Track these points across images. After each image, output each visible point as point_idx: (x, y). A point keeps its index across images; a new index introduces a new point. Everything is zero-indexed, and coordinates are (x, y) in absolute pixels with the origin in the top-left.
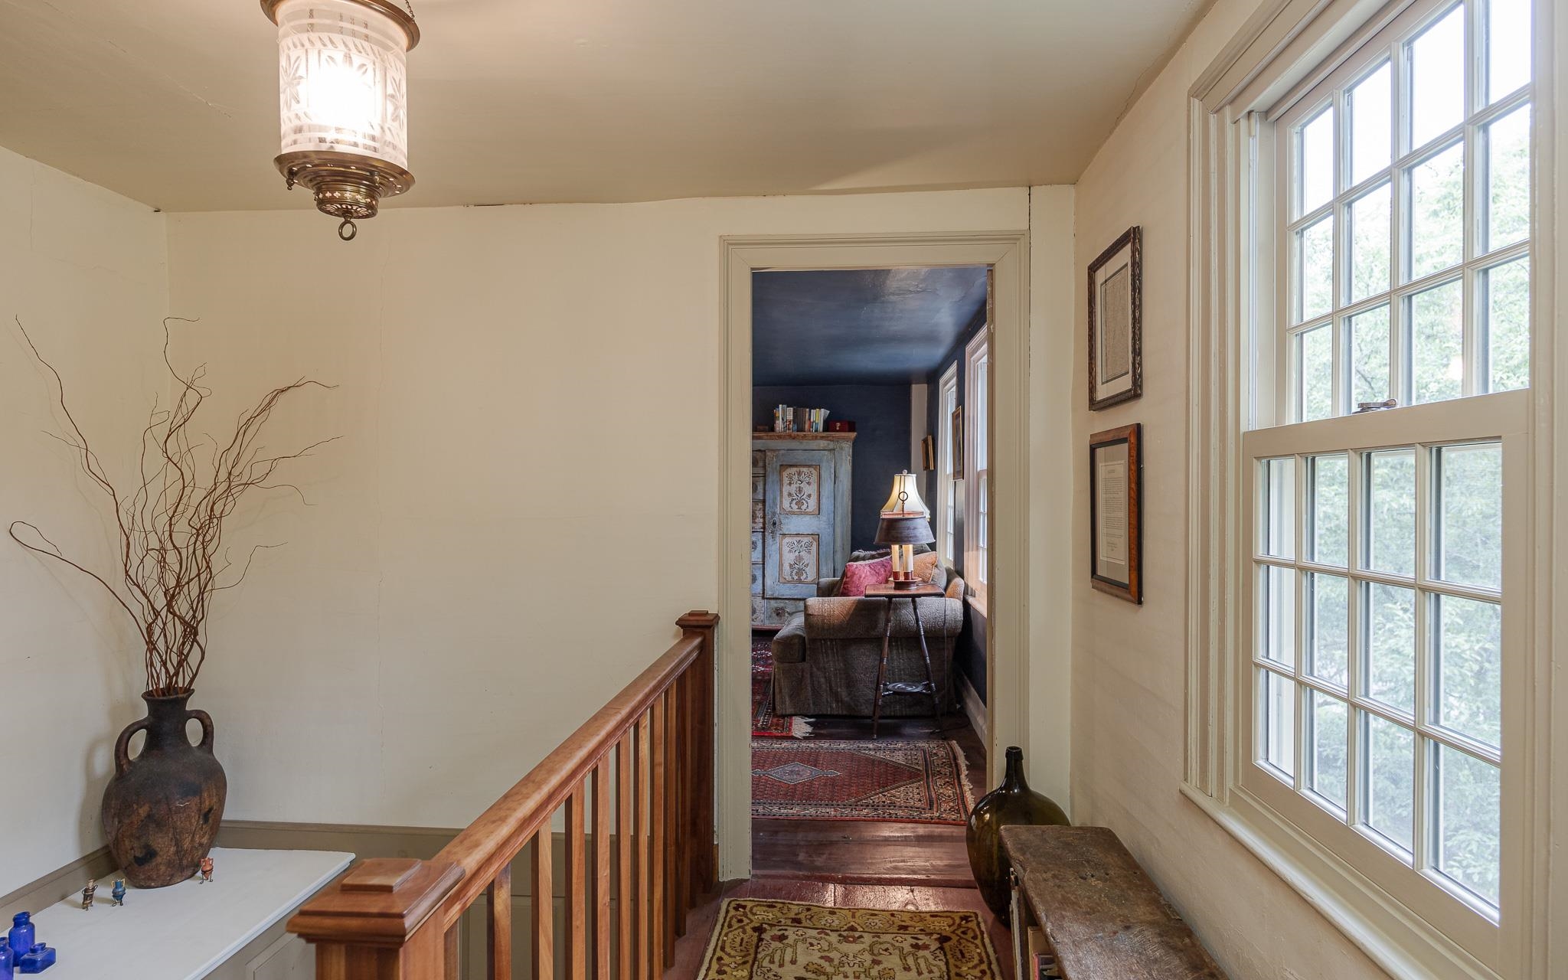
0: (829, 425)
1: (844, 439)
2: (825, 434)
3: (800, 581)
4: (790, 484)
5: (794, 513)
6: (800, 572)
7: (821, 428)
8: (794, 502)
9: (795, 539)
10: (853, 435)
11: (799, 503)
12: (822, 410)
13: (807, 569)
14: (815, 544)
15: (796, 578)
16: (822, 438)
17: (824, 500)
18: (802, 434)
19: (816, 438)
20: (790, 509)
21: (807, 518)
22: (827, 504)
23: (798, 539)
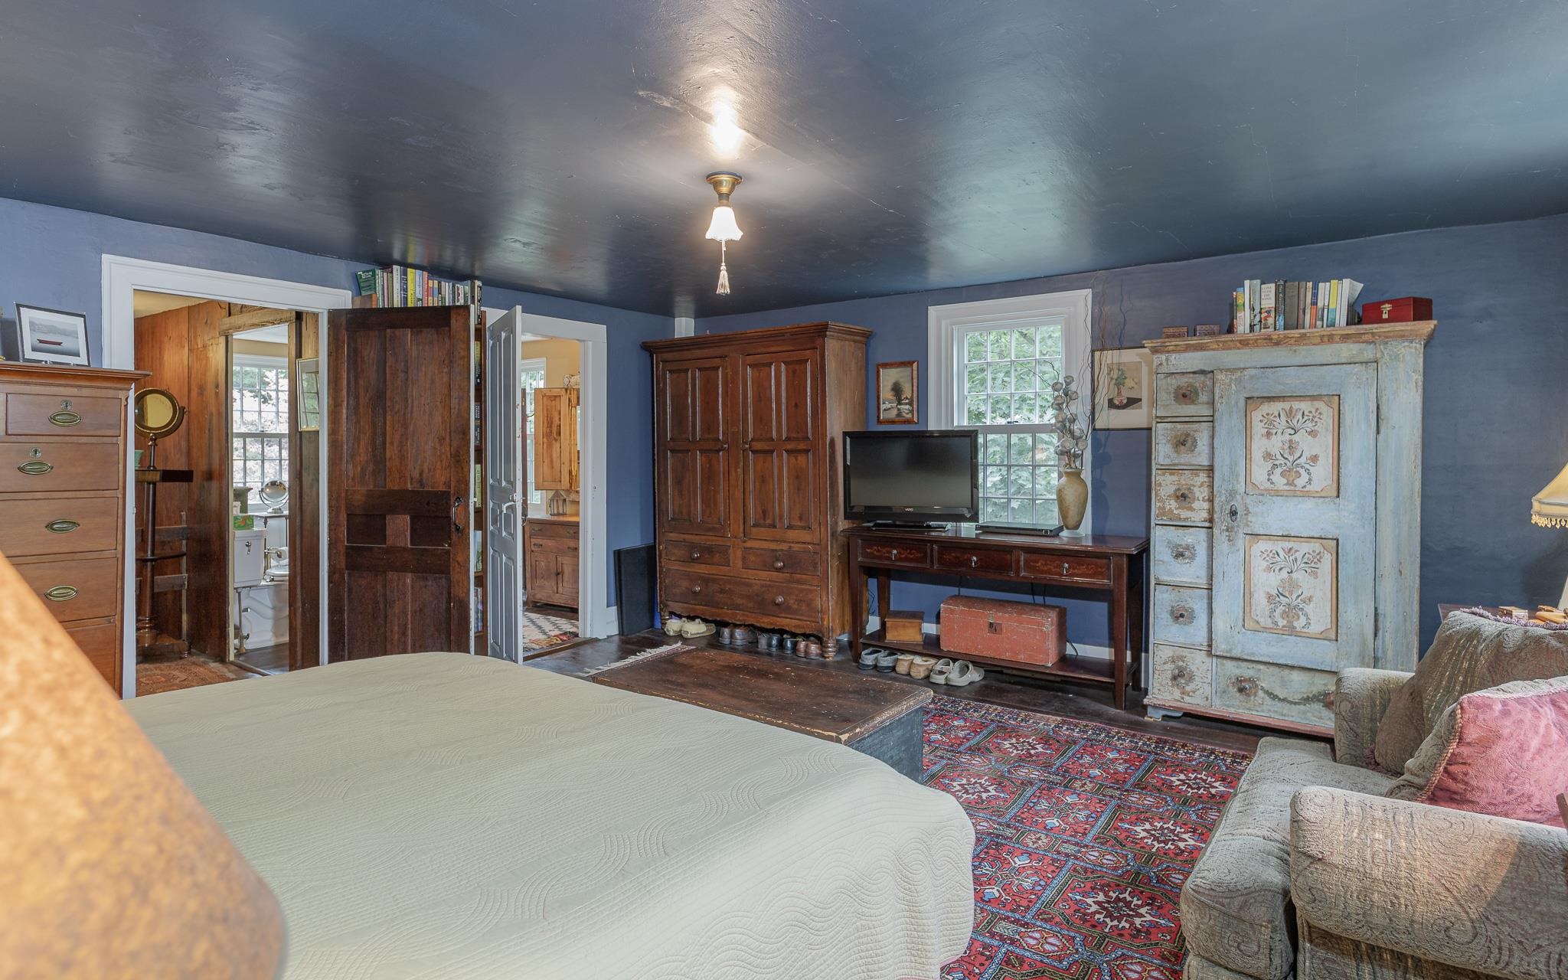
0: (1363, 313)
1: (1402, 336)
2: (1353, 329)
3: (1291, 631)
4: (1269, 434)
5: (1278, 494)
6: (1291, 612)
7: (1341, 317)
8: (1278, 471)
9: (1280, 546)
10: (1427, 327)
11: (1290, 473)
12: (1346, 282)
13: (1309, 608)
14: (1328, 560)
15: (1282, 622)
16: (1345, 338)
17: (1349, 469)
18: (1295, 333)
19: (1331, 339)
20: (1268, 485)
21: (1309, 504)
22: (1356, 474)
23: (1287, 545)
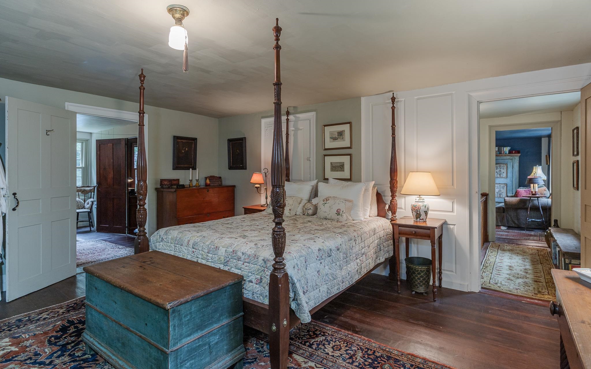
0: (510, 152)
1: (516, 156)
2: (509, 155)
3: (500, 197)
4: (497, 169)
5: (498, 177)
6: (500, 195)
7: (507, 153)
8: (498, 174)
9: (498, 185)
10: (519, 155)
11: (500, 175)
12: (508, 147)
13: (503, 194)
14: (505, 187)
15: (499, 196)
16: (508, 156)
17: (509, 174)
18: (501, 155)
19: (506, 156)
20: (497, 176)
21: (503, 179)
22: (510, 175)
23: (500, 185)
